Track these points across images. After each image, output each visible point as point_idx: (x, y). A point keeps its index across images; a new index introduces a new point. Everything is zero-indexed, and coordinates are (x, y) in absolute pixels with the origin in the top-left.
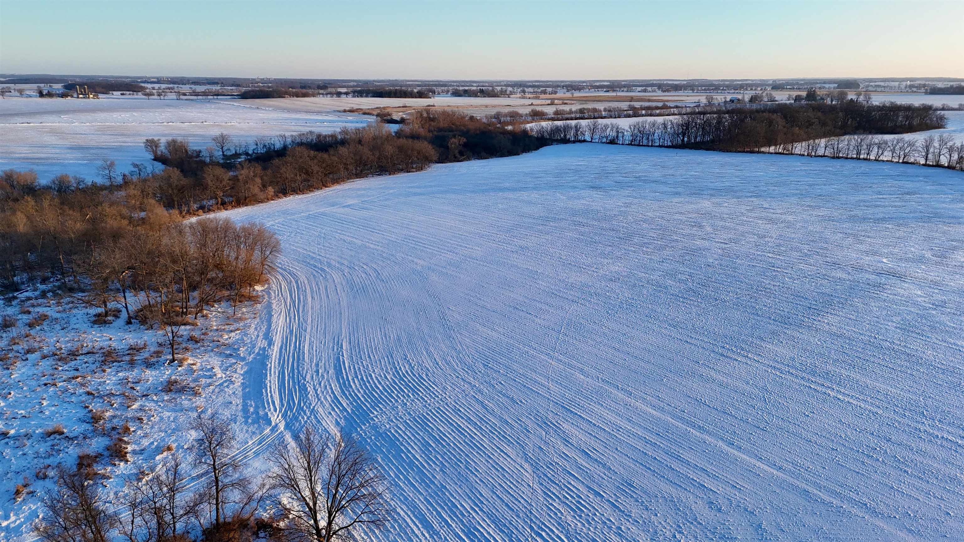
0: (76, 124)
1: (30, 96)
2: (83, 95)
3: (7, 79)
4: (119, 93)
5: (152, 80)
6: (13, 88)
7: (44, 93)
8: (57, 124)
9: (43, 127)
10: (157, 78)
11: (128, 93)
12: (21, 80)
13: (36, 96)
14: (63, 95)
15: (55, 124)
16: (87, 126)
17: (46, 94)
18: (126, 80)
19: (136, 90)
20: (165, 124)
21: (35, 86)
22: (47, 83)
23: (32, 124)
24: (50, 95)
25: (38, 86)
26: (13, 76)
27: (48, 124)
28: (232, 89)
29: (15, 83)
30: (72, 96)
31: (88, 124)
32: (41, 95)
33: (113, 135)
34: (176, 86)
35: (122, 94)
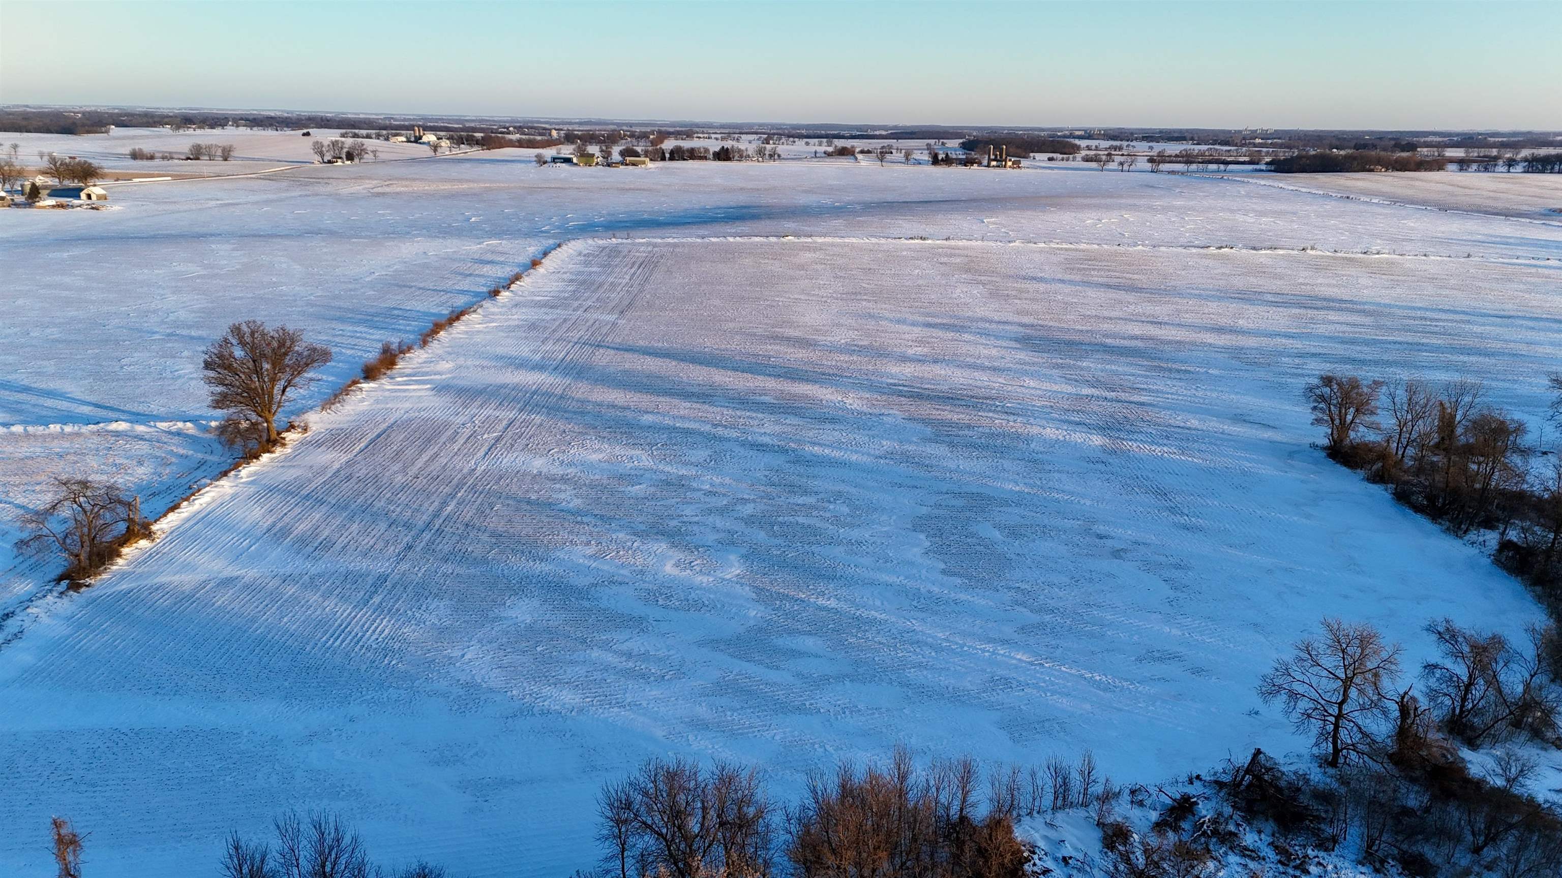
0: (1017, 243)
1: (919, 163)
2: (997, 161)
3: (890, 132)
4: (1045, 156)
5: (1077, 133)
6: (895, 146)
7: (940, 158)
8: (979, 243)
9: (952, 252)
10: (1085, 131)
11: (1060, 156)
12: (906, 133)
13: (926, 163)
14: (967, 162)
15: (973, 243)
16: (1041, 251)
17: (942, 160)
18: (1042, 134)
19: (1066, 150)
20: (1212, 250)
21: (922, 143)
22: (939, 139)
23: (930, 242)
24: (948, 161)
25: (928, 145)
26: (895, 127)
27: (960, 243)
28: (1229, 151)
29: (897, 139)
30: (980, 164)
31: (1042, 245)
32: (935, 161)
33: (1109, 286)
34: (1125, 143)
35: (1050, 159)
